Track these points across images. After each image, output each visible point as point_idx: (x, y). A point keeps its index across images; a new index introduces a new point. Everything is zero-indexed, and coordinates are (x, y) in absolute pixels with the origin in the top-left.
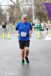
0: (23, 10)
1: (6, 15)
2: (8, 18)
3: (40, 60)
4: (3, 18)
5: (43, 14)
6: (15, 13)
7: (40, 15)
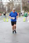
0: (16, 5)
1: (6, 8)
2: (7, 10)
3: (25, 34)
4: (4, 10)
5: (27, 7)
6: (11, 7)
7: (25, 8)
